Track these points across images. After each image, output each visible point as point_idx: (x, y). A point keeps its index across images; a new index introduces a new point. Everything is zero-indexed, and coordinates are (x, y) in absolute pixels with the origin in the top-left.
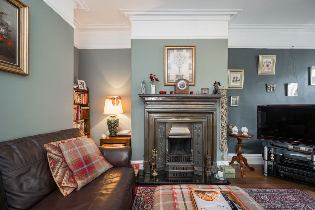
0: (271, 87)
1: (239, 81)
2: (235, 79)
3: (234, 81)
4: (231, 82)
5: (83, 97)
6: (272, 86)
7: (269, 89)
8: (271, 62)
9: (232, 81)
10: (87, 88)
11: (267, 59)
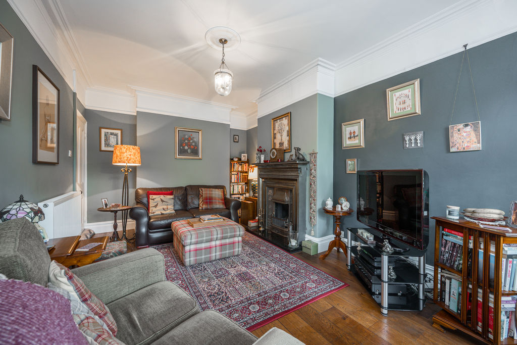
0: (410, 140)
1: (357, 137)
2: (352, 135)
3: (350, 138)
4: (347, 139)
5: (245, 167)
6: (413, 138)
7: (407, 142)
8: (410, 94)
9: (349, 138)
10: (248, 159)
11: (400, 93)
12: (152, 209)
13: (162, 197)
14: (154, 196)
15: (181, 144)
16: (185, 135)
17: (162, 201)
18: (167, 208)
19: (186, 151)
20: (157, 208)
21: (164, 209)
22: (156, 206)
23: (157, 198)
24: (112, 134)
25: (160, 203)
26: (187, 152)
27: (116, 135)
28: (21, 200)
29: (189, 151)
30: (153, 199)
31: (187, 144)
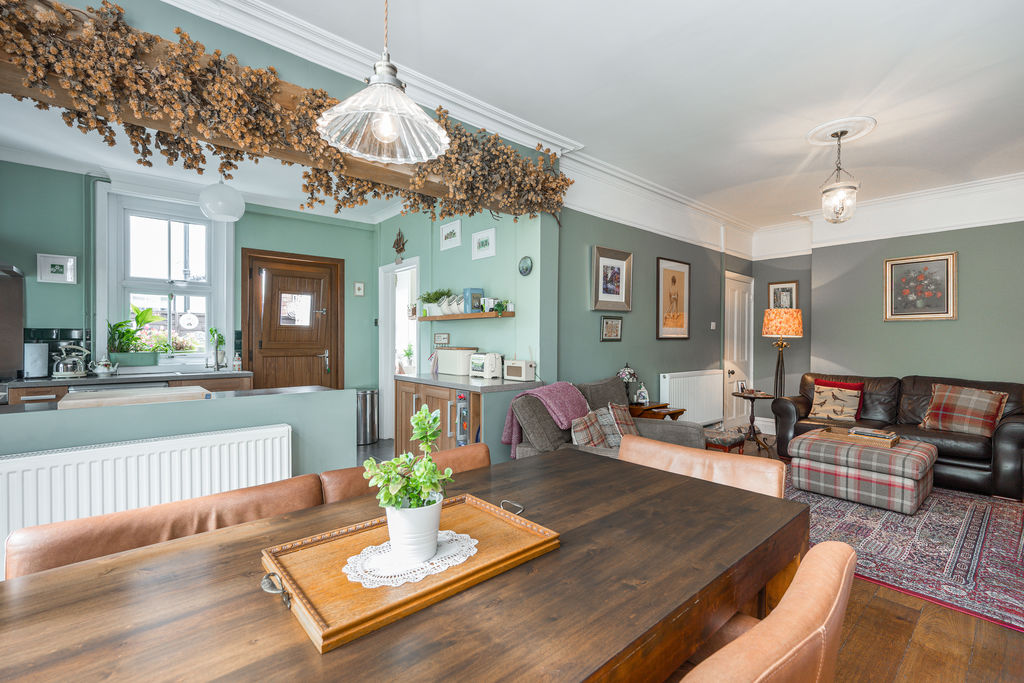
12: (815, 408)
13: (835, 390)
14: (822, 388)
15: (899, 289)
16: (909, 272)
17: (835, 397)
18: (842, 411)
19: (913, 304)
20: (824, 407)
21: (834, 411)
22: (822, 404)
23: (827, 391)
24: (784, 290)
25: (830, 399)
26: (915, 306)
27: (790, 291)
28: (627, 367)
29: (919, 303)
30: (820, 393)
31: (915, 291)
